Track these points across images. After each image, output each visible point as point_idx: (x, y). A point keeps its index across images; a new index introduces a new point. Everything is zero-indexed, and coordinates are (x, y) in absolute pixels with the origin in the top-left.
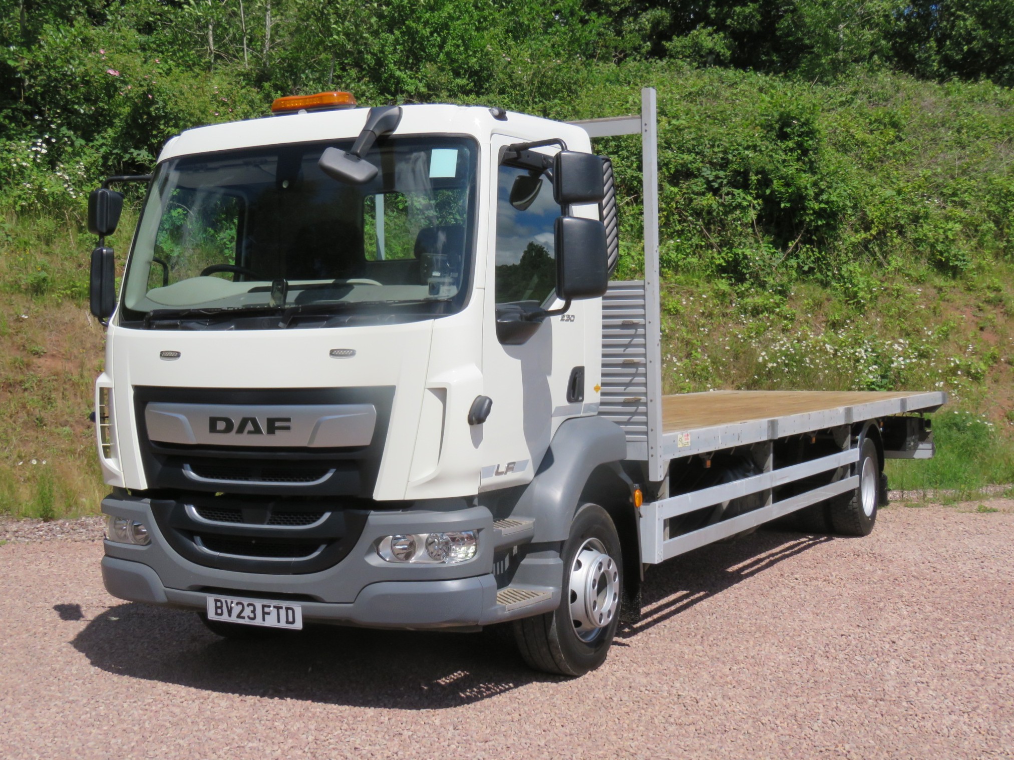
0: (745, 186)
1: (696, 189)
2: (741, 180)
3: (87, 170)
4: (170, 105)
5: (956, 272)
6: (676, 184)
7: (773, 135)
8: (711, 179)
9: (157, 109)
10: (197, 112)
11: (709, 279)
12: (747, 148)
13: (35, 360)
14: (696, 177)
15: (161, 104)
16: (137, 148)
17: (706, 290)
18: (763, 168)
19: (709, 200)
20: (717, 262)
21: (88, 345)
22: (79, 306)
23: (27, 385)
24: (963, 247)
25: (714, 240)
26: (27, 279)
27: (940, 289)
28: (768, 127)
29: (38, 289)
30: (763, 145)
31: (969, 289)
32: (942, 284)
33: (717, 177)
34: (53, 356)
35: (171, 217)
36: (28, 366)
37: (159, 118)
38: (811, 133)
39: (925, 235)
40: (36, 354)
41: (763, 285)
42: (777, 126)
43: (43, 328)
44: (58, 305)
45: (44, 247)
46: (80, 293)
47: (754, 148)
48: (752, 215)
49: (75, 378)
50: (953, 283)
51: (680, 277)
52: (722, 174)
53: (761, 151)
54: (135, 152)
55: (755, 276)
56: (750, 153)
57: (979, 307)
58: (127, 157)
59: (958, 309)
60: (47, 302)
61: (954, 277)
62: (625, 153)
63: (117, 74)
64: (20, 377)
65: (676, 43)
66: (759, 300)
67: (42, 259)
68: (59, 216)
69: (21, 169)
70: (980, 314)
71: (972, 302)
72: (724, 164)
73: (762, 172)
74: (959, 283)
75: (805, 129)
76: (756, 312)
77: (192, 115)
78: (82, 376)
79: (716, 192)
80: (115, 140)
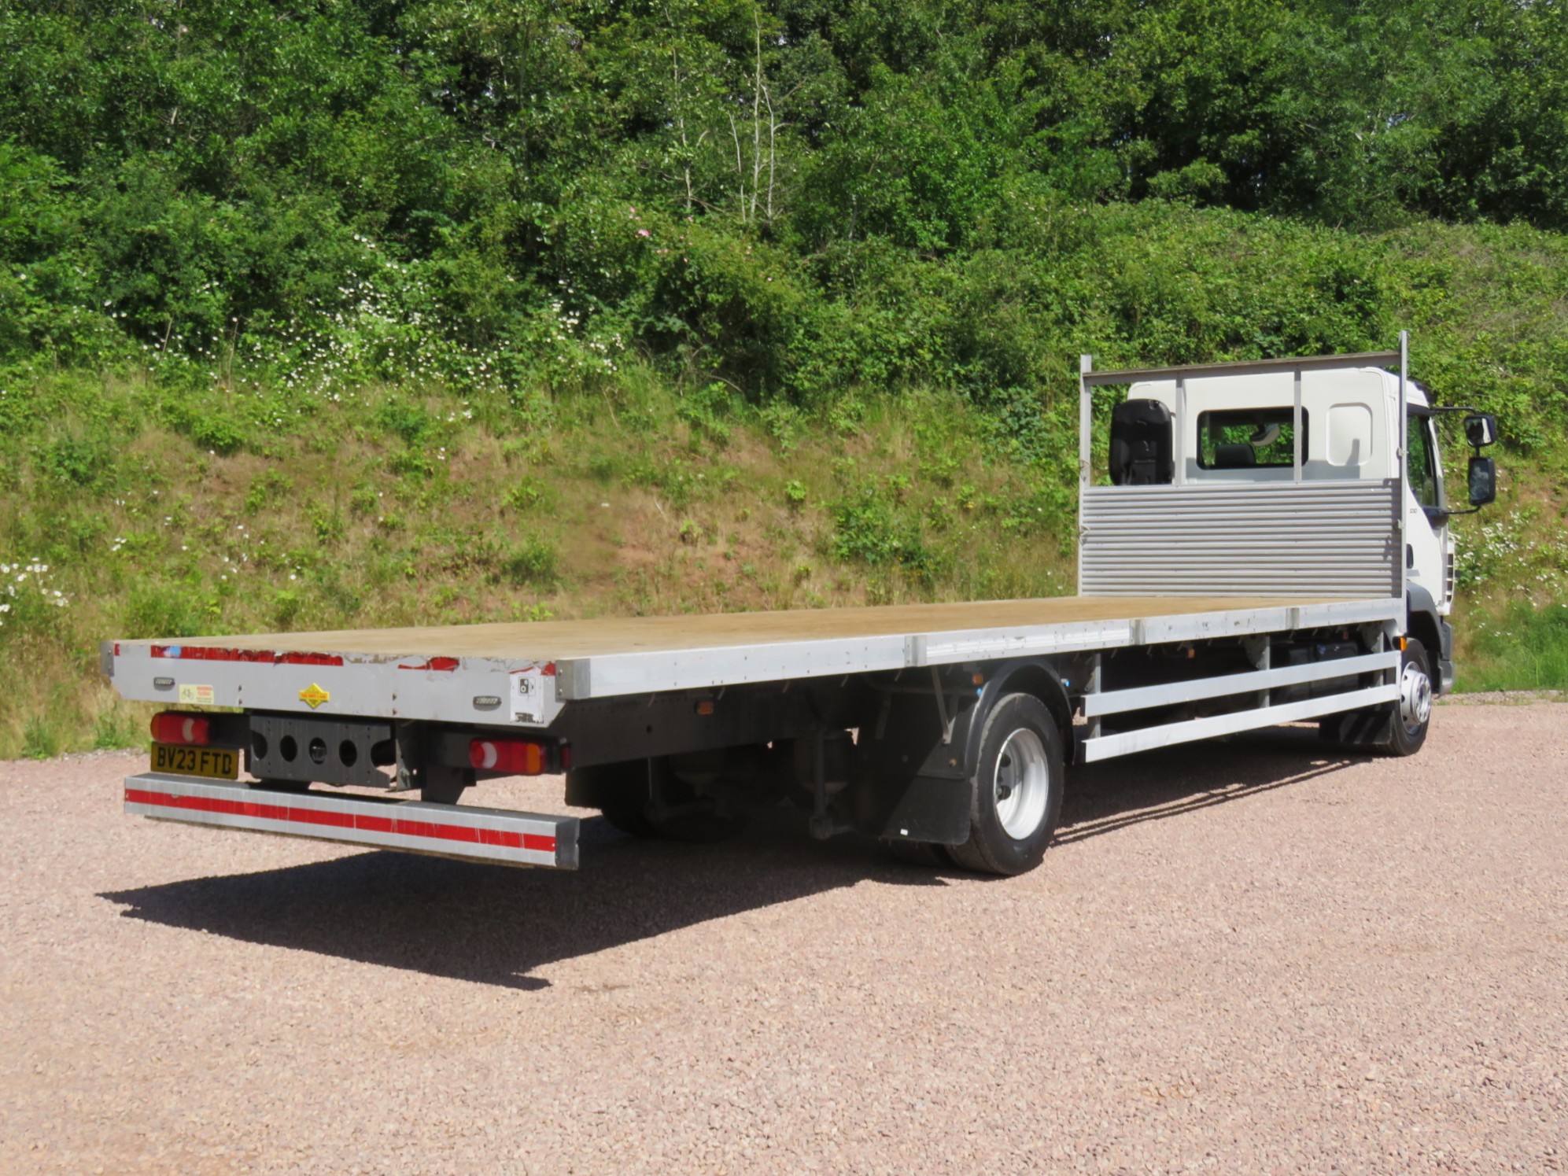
1: (1252, 357)
2: (1295, 347)
5: (1525, 451)
6: (1226, 351)
7: (1331, 295)
8: (1265, 345)
12: (1301, 311)
14: (1248, 342)
16: (672, 316)
18: (1321, 333)
24: (1533, 423)
27: (1511, 470)
28: (1322, 285)
29: (600, 473)
30: (1322, 307)
31: (1542, 470)
32: (1514, 464)
33: (1271, 343)
34: (636, 546)
38: (1373, 293)
39: (1492, 408)
40: (617, 544)
42: (1334, 285)
46: (644, 479)
47: (1310, 310)
49: (663, 570)
50: (1524, 463)
52: (1276, 340)
53: (1318, 313)
56: (1303, 315)
57: (1555, 490)
59: (1533, 492)
61: (1524, 457)
63: (647, 234)
70: (1558, 499)
71: (1548, 485)
72: (1278, 329)
74: (1531, 464)
75: (1367, 289)
80: (644, 307)
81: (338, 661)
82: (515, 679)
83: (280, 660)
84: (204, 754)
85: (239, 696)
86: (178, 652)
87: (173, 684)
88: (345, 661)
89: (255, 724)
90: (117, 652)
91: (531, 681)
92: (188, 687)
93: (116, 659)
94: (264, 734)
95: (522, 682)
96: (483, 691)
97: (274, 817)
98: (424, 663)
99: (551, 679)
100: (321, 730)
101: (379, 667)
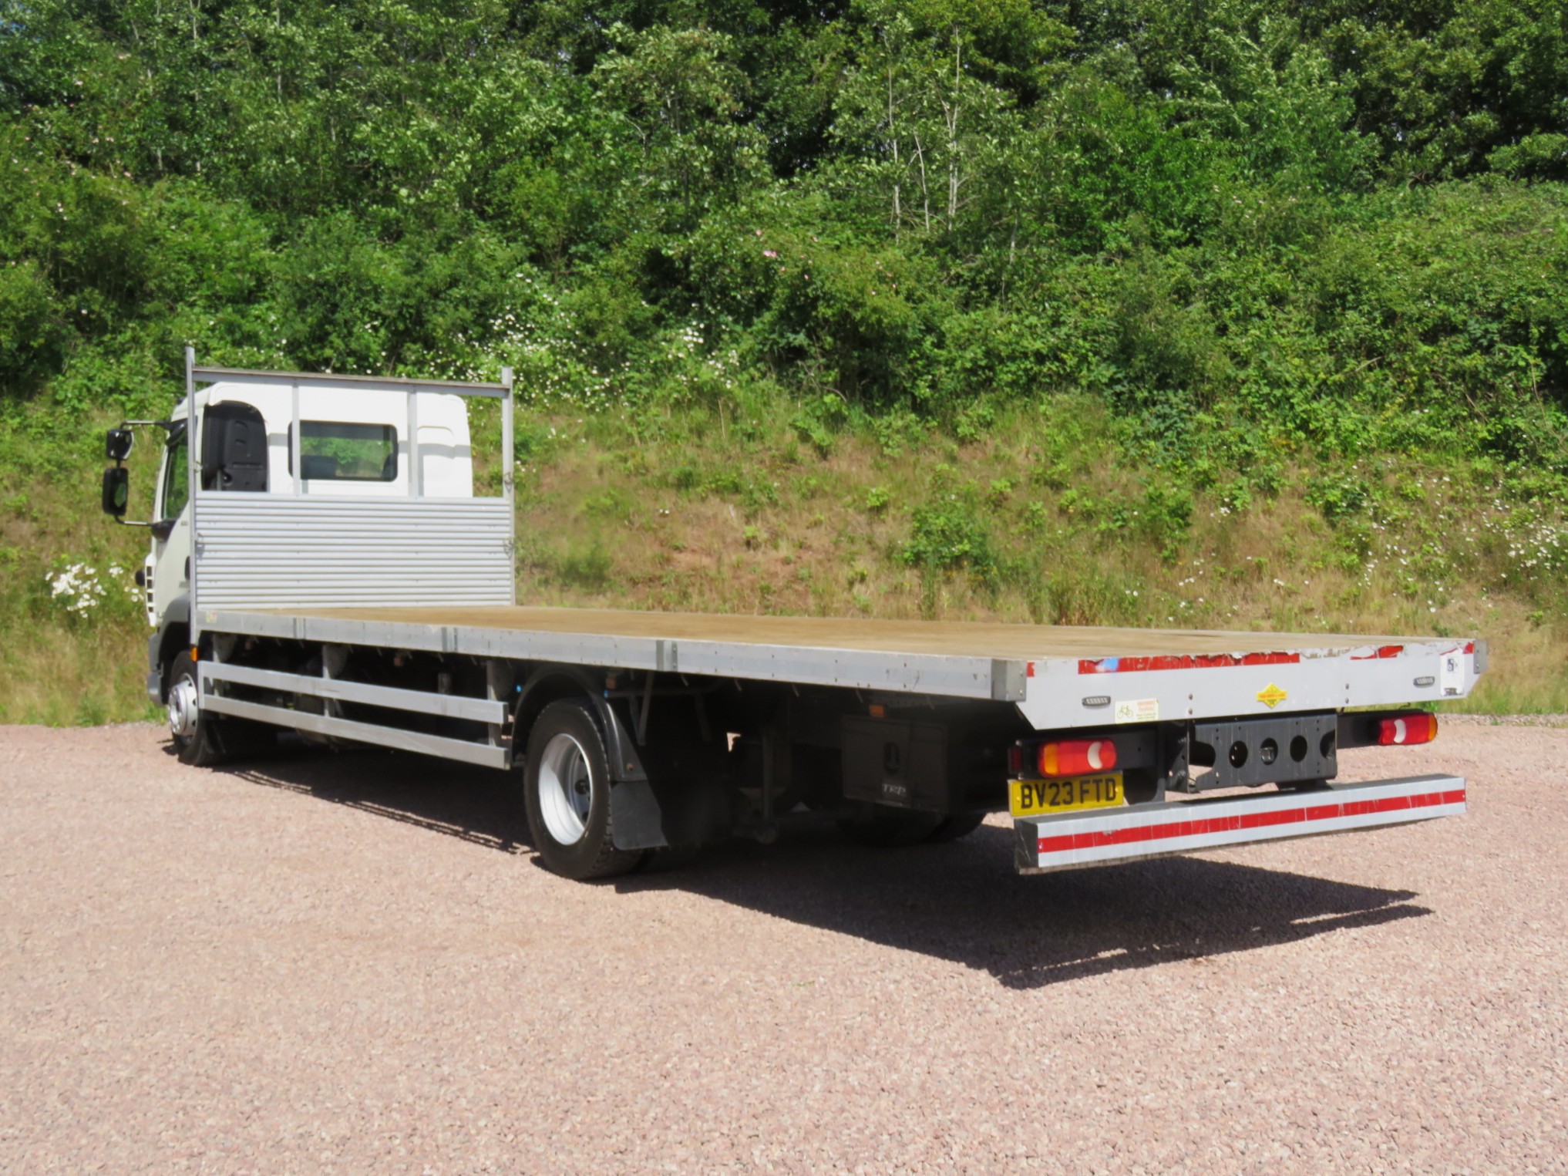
0: (1526, 341)
1: (1457, 347)
2: (1517, 334)
3: (742, 357)
4: (828, 284)
6: (1434, 342)
8: (1479, 334)
9: (816, 290)
10: (854, 291)
11: (1468, 456)
12: (1531, 293)
13: (676, 555)
14: (1461, 332)
15: (819, 283)
16: (796, 332)
17: (1462, 469)
18: (1548, 318)
19: (1475, 361)
20: (1481, 435)
21: (729, 540)
22: (723, 500)
23: (665, 580)
25: (1479, 408)
26: (674, 473)
29: (685, 482)
33: (1487, 331)
34: (693, 551)
35: (825, 403)
36: (668, 560)
37: (816, 299)
40: (677, 549)
41: (1541, 462)
43: (687, 522)
44: (703, 500)
45: (696, 440)
46: (725, 487)
47: (1540, 292)
48: (1535, 375)
49: (712, 573)
51: (1430, 456)
52: (1494, 327)
53: (1548, 296)
54: (791, 337)
55: (1531, 452)
56: (1533, 300)
58: (783, 342)
60: (692, 496)
62: (1366, 308)
63: (774, 255)
64: (658, 573)
65: (1503, 154)
66: (1531, 482)
67: (691, 452)
68: (713, 407)
69: (677, 359)
72: (1498, 315)
73: (1545, 322)
76: (1528, 494)
77: (848, 294)
78: (719, 572)
79: (1487, 350)
80: (773, 324)
81: (1295, 658)
82: (1444, 659)
83: (1237, 662)
84: (1082, 783)
85: (1190, 704)
86: (1116, 665)
87: (1109, 699)
88: (1301, 658)
89: (1203, 735)
90: (1030, 672)
91: (1456, 660)
92: (1125, 703)
93: (1029, 680)
94: (1212, 744)
95: (1449, 662)
96: (1421, 673)
97: (1225, 828)
98: (1372, 653)
99: (1471, 656)
100: (1272, 730)
101: (1332, 659)
